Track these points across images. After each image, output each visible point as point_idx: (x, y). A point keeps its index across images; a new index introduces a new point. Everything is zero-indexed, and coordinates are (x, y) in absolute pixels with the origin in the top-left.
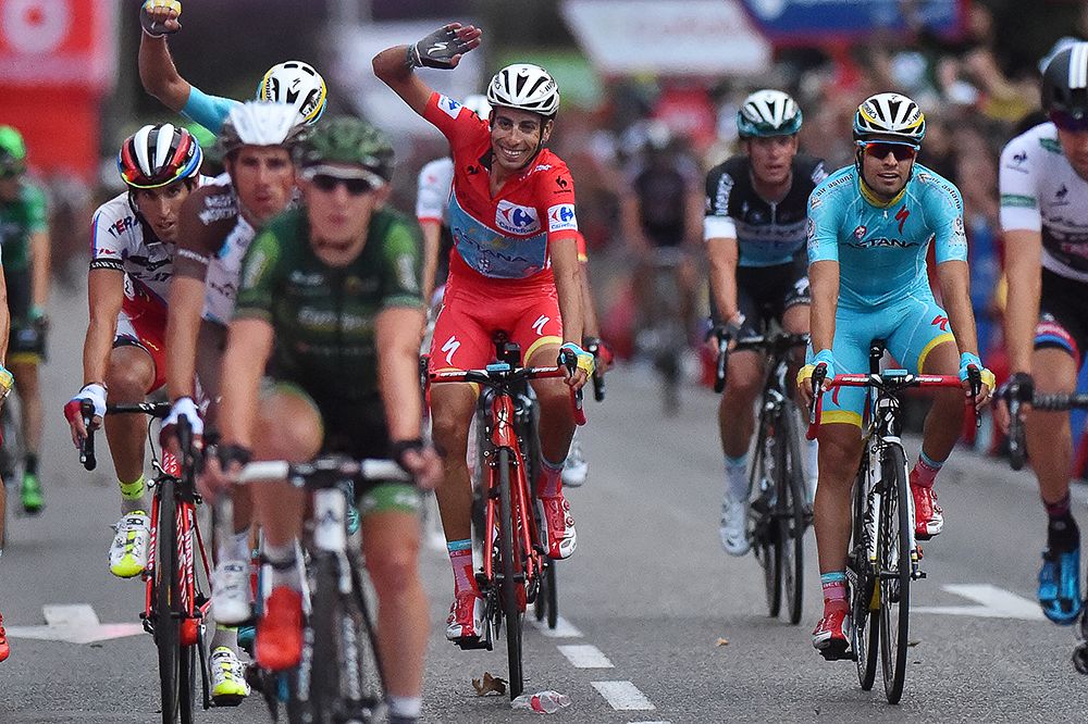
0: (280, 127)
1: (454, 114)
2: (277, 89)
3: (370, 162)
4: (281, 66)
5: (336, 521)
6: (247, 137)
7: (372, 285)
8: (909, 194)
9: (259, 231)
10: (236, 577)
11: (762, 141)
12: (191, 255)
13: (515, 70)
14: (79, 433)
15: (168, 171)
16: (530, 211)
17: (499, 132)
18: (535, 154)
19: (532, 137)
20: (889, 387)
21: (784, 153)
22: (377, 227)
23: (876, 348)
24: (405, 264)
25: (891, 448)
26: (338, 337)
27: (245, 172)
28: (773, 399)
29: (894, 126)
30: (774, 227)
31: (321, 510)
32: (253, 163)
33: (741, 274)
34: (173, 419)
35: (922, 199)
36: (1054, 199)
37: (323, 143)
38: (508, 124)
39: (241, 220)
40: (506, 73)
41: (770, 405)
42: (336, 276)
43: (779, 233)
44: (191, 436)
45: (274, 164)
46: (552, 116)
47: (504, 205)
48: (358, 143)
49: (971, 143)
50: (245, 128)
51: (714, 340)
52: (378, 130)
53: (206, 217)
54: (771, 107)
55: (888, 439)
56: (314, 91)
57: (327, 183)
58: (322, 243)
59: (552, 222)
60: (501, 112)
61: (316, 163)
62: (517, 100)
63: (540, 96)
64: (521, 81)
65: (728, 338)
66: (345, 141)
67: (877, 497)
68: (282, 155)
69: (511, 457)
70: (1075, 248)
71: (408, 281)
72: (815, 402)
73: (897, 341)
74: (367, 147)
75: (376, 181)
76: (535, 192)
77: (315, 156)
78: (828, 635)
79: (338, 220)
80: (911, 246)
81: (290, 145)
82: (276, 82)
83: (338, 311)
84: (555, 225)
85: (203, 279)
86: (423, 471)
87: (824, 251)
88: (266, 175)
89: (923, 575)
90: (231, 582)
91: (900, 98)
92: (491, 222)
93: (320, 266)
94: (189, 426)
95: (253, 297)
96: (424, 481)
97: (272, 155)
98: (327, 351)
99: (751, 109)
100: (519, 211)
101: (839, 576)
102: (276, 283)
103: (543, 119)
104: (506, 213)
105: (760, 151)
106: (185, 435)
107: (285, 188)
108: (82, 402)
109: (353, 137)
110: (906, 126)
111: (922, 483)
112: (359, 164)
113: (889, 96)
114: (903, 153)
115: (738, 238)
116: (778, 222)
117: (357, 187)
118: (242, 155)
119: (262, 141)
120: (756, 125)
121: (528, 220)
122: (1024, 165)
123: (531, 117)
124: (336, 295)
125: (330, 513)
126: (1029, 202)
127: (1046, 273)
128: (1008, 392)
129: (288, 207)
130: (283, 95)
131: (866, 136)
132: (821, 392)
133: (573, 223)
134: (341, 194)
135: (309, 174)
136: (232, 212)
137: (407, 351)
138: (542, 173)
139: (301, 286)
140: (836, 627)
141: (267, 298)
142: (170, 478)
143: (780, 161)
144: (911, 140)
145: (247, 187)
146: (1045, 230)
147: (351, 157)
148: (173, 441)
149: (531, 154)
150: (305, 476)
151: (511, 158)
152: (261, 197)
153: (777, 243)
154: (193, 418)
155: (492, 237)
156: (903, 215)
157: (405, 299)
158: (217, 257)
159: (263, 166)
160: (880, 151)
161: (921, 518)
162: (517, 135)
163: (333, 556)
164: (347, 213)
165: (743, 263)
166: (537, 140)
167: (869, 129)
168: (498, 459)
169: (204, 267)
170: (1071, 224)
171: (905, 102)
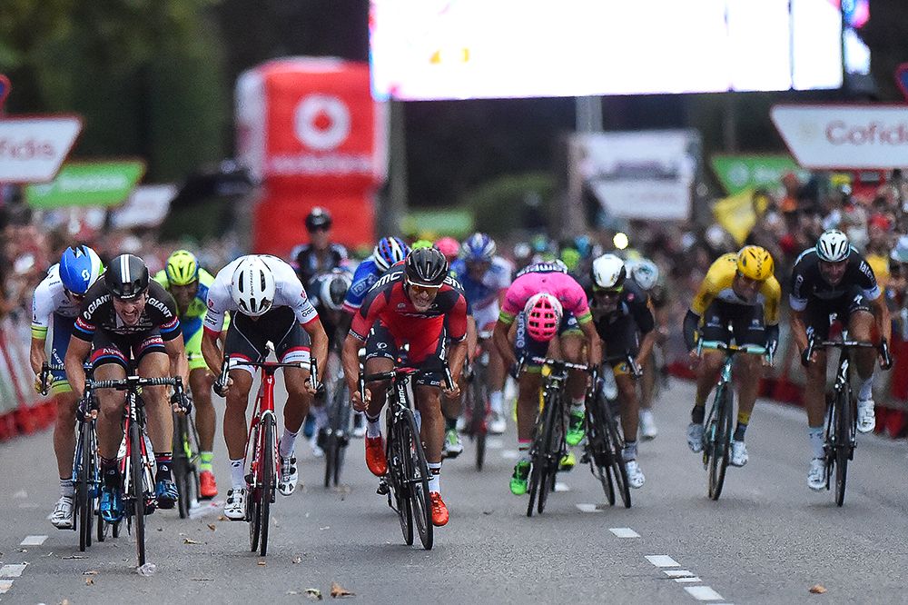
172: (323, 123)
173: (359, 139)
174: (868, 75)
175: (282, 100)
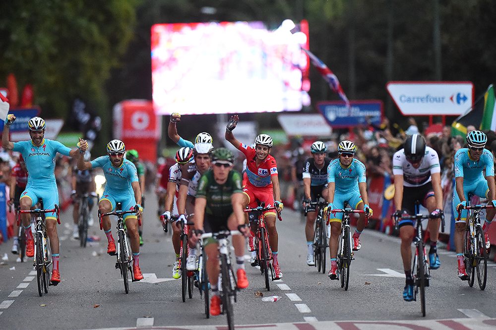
0: (207, 149)
1: (246, 148)
2: (200, 139)
3: (230, 159)
4: (201, 134)
5: (225, 246)
6: (199, 152)
7: (230, 188)
8: (352, 165)
9: (202, 175)
10: (193, 259)
11: (317, 154)
12: (185, 180)
13: (262, 136)
14: (164, 223)
15: (187, 159)
16: (266, 170)
17: (258, 151)
18: (267, 156)
19: (266, 152)
20: (347, 213)
21: (322, 157)
22: (230, 175)
23: (346, 204)
24: (238, 182)
25: (346, 228)
26: (222, 202)
27: (198, 160)
28: (319, 218)
29: (347, 149)
30: (320, 176)
31: (221, 244)
32: (200, 158)
33: (311, 187)
34: (180, 220)
35: (355, 167)
36: (407, 167)
37: (217, 155)
38: (260, 148)
39: (197, 172)
40: (260, 136)
41: (318, 219)
42: (221, 187)
43: (321, 177)
44: (184, 224)
45: (206, 158)
46: (271, 147)
47: (260, 169)
48: (226, 155)
49: (385, 153)
50: (198, 149)
51: (305, 203)
52: (231, 151)
53: (189, 171)
54: (319, 145)
55: (346, 225)
56: (209, 140)
57: (219, 165)
58: (217, 179)
59: (271, 172)
60: (258, 146)
61: (216, 160)
62: (263, 143)
63: (268, 141)
64: (264, 138)
65: (308, 203)
66: (223, 155)
67: (343, 240)
68: (207, 156)
69: (264, 230)
70: (411, 179)
71: (239, 186)
72: (328, 216)
73: (351, 201)
74: (228, 156)
75: (231, 164)
76: (267, 165)
77: (216, 158)
78: (332, 274)
79: (221, 174)
80: (354, 178)
81: (209, 153)
82: (200, 137)
83: (222, 195)
84: (272, 172)
85: (187, 186)
86: (246, 232)
87: (331, 180)
88: (203, 161)
89: (354, 259)
90: (192, 260)
91: (349, 142)
92: (257, 174)
93: (216, 184)
94: (184, 221)
95: (201, 192)
96: (246, 235)
97: (205, 156)
98: (218, 206)
99: (314, 146)
100: (263, 171)
101: (335, 259)
102: (207, 188)
103: (269, 147)
104: (260, 171)
105: (316, 156)
106: (183, 223)
107: (208, 164)
108: (165, 215)
109: (225, 153)
110: (350, 149)
111: (356, 237)
112: (227, 160)
113: (346, 141)
114: (350, 155)
115: (311, 179)
116: (321, 174)
117: (226, 166)
118: (198, 156)
119: (203, 153)
120: (315, 150)
121: (266, 172)
122: (399, 159)
123: (266, 147)
124: (221, 191)
125: (223, 245)
126: (400, 168)
127: (404, 187)
128: (395, 215)
129: (209, 169)
130: (202, 141)
131: (341, 151)
132: (330, 214)
133: (276, 172)
134: (223, 167)
135: (214, 162)
136: (195, 169)
137: (240, 203)
138: (267, 161)
139: (213, 189)
140: (334, 272)
141: (205, 193)
142: (186, 235)
143: (321, 159)
144: (352, 152)
145: (199, 164)
146: (404, 174)
147: (225, 158)
148: (180, 225)
149: (266, 156)
150: (217, 236)
151: (261, 157)
152: (202, 166)
153: (321, 180)
154: (185, 219)
155: (257, 177)
156: (351, 170)
157: (238, 191)
158: (191, 180)
159: (203, 159)
160: (344, 155)
161: (356, 245)
162: (262, 151)
163: (225, 255)
164: (224, 172)
165: (312, 185)
166: (267, 153)
167: (341, 150)
168: (261, 230)
169: (188, 183)
170: (410, 173)
171: (350, 143)
172: (140, 121)
173: (152, 126)
174: (310, 106)
175: (128, 114)
